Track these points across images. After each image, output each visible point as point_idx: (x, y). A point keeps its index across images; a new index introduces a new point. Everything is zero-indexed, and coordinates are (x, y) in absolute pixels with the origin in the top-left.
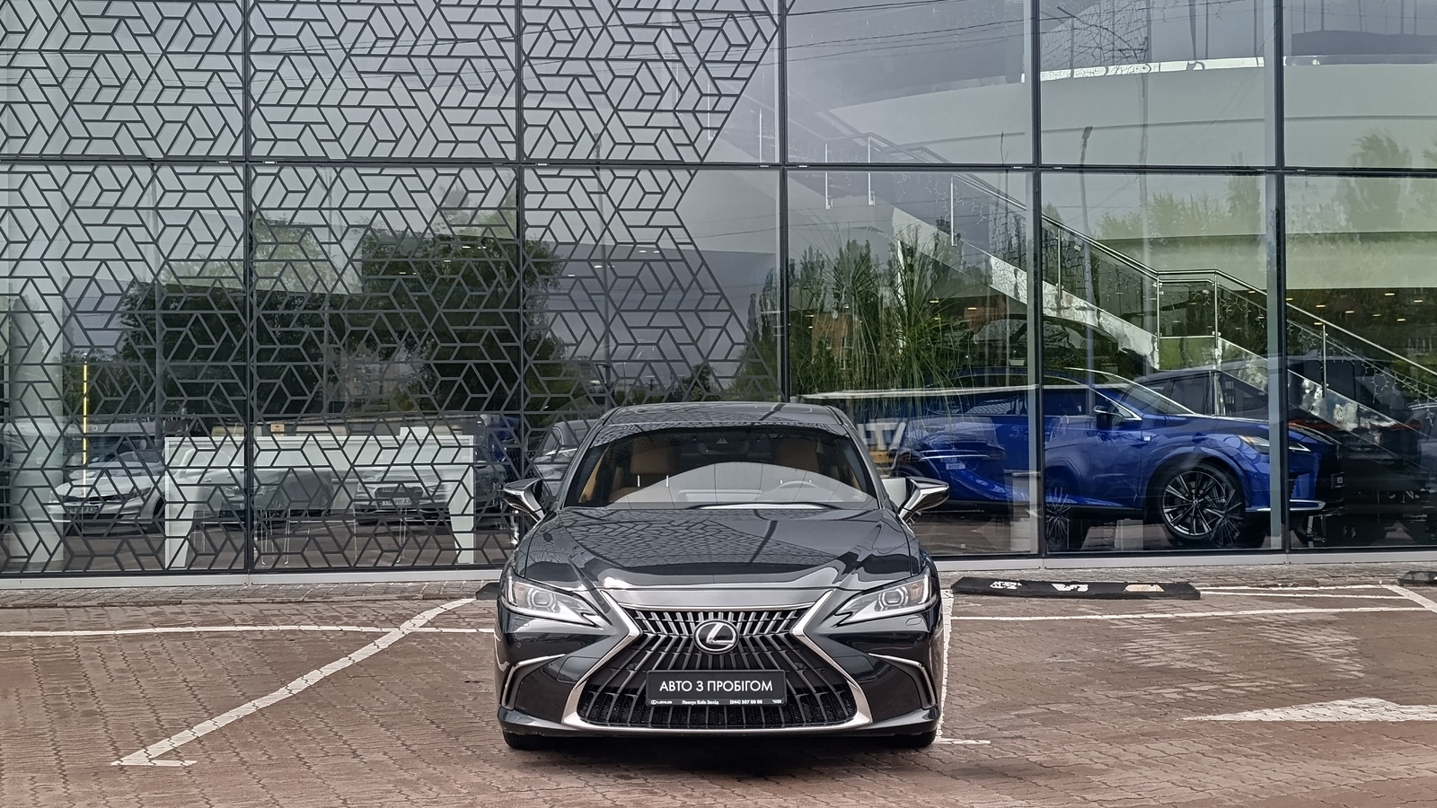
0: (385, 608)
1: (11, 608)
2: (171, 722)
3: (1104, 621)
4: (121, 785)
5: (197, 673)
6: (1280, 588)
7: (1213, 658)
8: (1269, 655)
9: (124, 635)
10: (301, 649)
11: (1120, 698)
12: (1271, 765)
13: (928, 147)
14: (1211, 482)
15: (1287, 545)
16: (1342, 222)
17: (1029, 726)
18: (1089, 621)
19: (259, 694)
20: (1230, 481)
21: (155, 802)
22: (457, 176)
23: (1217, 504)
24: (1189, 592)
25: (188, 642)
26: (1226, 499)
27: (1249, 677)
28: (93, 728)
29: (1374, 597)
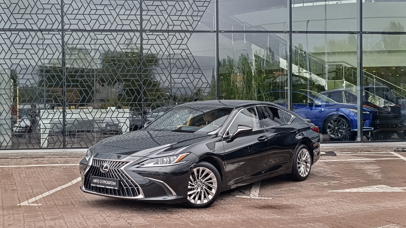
2: (36, 192)
4: (19, 211)
5: (46, 178)
6: (360, 153)
7: (338, 173)
8: (355, 172)
9: (26, 167)
10: (76, 171)
11: (311, 185)
12: (352, 205)
13: (261, 26)
14: (341, 122)
15: (362, 140)
16: (383, 48)
17: (284, 193)
19: (63, 184)
20: (347, 122)
21: (28, 216)
22: (123, 34)
23: (343, 128)
24: (333, 154)
25: (44, 169)
26: (345, 127)
27: (348, 179)
28: (14, 194)
29: (386, 155)
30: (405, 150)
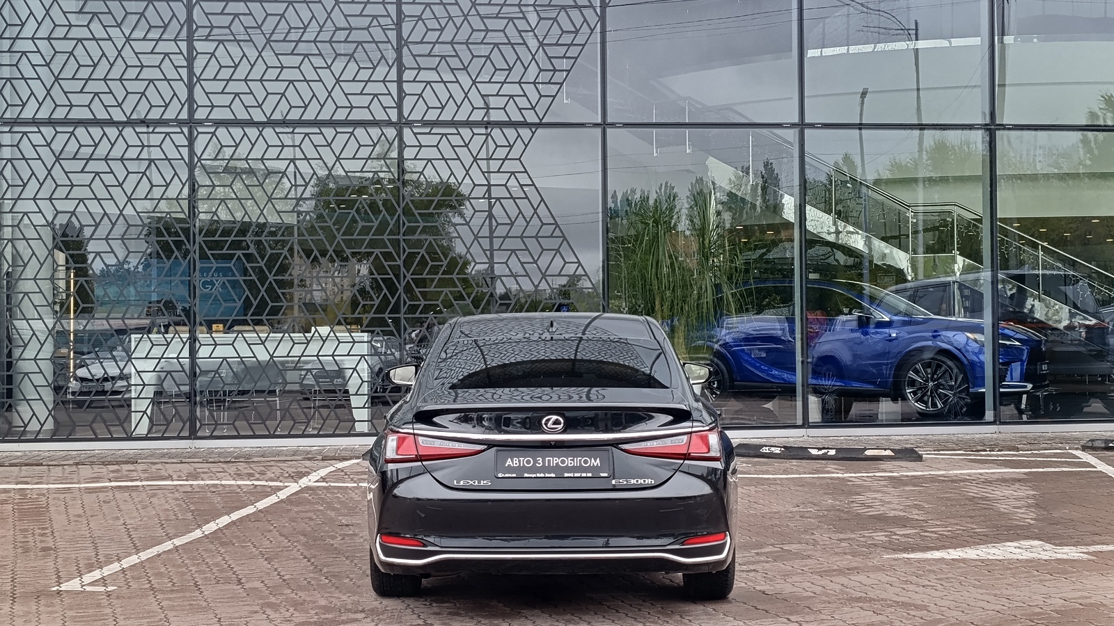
0: (291, 467)
1: (7, 466)
2: (107, 556)
3: (843, 478)
4: (54, 605)
5: (135, 518)
6: (988, 453)
7: (919, 508)
8: (966, 506)
9: (86, 488)
10: (219, 499)
11: (840, 540)
12: (940, 594)
14: (943, 369)
15: (998, 418)
17: (763, 562)
18: (832, 478)
19: (179, 534)
20: (958, 368)
21: (77, 620)
22: (352, 133)
23: (949, 386)
24: (914, 456)
25: (133, 494)
26: (955, 383)
27: (944, 523)
28: (46, 560)
29: (1059, 460)
30: (1111, 445)
